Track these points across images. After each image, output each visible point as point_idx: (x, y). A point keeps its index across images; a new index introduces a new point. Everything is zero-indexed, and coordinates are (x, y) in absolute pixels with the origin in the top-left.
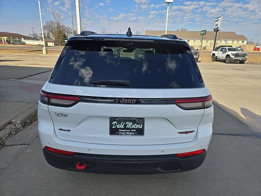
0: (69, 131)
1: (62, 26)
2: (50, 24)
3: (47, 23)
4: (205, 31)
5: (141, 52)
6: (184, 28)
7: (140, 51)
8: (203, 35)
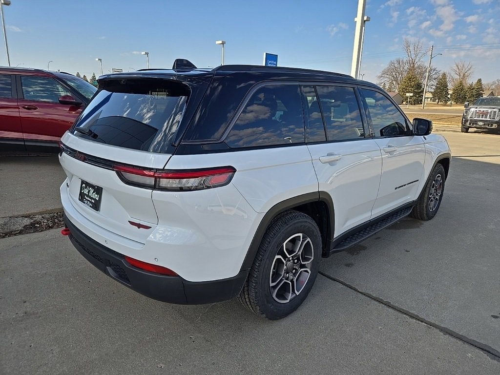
1: (419, 67)
2: (396, 65)
3: (392, 63)
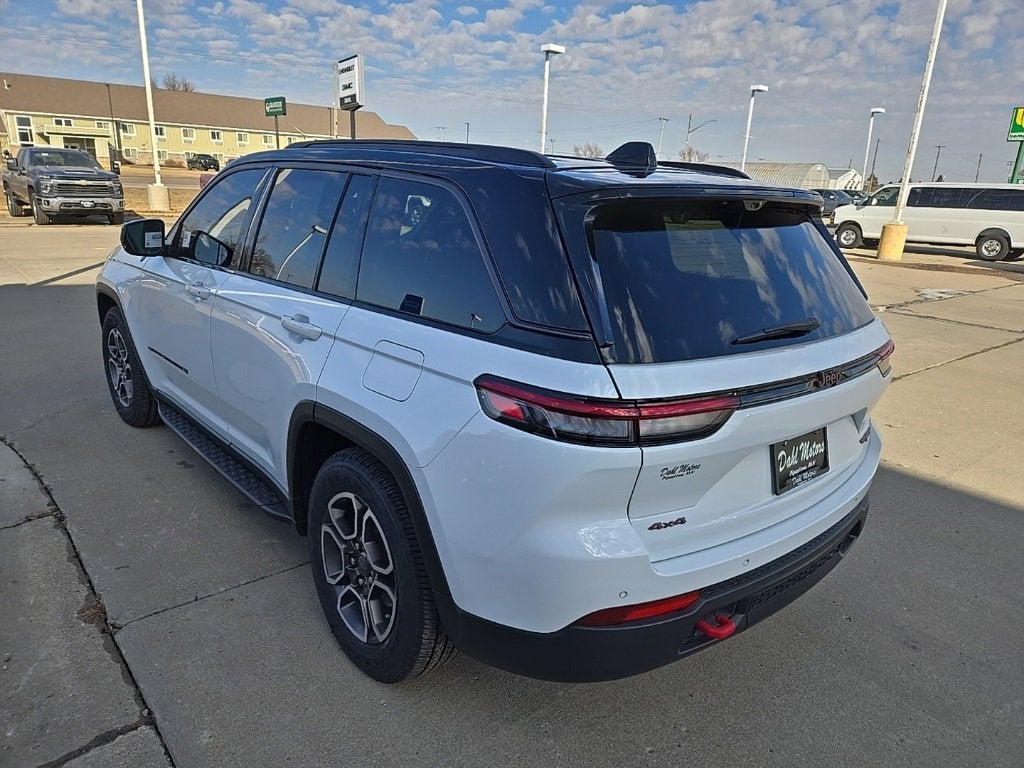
0: (682, 521)
4: (283, 100)
5: (60, 181)
6: (179, 79)
7: (52, 177)
8: (275, 114)
